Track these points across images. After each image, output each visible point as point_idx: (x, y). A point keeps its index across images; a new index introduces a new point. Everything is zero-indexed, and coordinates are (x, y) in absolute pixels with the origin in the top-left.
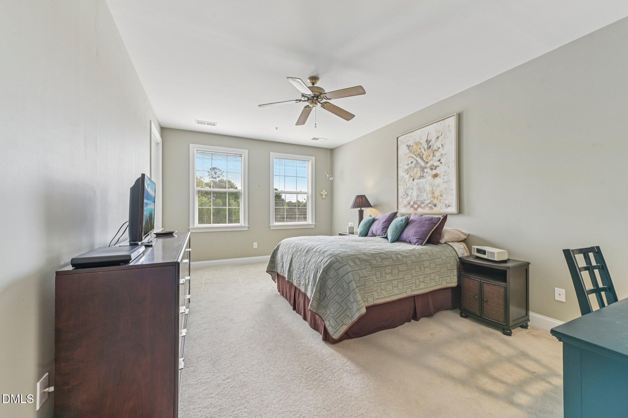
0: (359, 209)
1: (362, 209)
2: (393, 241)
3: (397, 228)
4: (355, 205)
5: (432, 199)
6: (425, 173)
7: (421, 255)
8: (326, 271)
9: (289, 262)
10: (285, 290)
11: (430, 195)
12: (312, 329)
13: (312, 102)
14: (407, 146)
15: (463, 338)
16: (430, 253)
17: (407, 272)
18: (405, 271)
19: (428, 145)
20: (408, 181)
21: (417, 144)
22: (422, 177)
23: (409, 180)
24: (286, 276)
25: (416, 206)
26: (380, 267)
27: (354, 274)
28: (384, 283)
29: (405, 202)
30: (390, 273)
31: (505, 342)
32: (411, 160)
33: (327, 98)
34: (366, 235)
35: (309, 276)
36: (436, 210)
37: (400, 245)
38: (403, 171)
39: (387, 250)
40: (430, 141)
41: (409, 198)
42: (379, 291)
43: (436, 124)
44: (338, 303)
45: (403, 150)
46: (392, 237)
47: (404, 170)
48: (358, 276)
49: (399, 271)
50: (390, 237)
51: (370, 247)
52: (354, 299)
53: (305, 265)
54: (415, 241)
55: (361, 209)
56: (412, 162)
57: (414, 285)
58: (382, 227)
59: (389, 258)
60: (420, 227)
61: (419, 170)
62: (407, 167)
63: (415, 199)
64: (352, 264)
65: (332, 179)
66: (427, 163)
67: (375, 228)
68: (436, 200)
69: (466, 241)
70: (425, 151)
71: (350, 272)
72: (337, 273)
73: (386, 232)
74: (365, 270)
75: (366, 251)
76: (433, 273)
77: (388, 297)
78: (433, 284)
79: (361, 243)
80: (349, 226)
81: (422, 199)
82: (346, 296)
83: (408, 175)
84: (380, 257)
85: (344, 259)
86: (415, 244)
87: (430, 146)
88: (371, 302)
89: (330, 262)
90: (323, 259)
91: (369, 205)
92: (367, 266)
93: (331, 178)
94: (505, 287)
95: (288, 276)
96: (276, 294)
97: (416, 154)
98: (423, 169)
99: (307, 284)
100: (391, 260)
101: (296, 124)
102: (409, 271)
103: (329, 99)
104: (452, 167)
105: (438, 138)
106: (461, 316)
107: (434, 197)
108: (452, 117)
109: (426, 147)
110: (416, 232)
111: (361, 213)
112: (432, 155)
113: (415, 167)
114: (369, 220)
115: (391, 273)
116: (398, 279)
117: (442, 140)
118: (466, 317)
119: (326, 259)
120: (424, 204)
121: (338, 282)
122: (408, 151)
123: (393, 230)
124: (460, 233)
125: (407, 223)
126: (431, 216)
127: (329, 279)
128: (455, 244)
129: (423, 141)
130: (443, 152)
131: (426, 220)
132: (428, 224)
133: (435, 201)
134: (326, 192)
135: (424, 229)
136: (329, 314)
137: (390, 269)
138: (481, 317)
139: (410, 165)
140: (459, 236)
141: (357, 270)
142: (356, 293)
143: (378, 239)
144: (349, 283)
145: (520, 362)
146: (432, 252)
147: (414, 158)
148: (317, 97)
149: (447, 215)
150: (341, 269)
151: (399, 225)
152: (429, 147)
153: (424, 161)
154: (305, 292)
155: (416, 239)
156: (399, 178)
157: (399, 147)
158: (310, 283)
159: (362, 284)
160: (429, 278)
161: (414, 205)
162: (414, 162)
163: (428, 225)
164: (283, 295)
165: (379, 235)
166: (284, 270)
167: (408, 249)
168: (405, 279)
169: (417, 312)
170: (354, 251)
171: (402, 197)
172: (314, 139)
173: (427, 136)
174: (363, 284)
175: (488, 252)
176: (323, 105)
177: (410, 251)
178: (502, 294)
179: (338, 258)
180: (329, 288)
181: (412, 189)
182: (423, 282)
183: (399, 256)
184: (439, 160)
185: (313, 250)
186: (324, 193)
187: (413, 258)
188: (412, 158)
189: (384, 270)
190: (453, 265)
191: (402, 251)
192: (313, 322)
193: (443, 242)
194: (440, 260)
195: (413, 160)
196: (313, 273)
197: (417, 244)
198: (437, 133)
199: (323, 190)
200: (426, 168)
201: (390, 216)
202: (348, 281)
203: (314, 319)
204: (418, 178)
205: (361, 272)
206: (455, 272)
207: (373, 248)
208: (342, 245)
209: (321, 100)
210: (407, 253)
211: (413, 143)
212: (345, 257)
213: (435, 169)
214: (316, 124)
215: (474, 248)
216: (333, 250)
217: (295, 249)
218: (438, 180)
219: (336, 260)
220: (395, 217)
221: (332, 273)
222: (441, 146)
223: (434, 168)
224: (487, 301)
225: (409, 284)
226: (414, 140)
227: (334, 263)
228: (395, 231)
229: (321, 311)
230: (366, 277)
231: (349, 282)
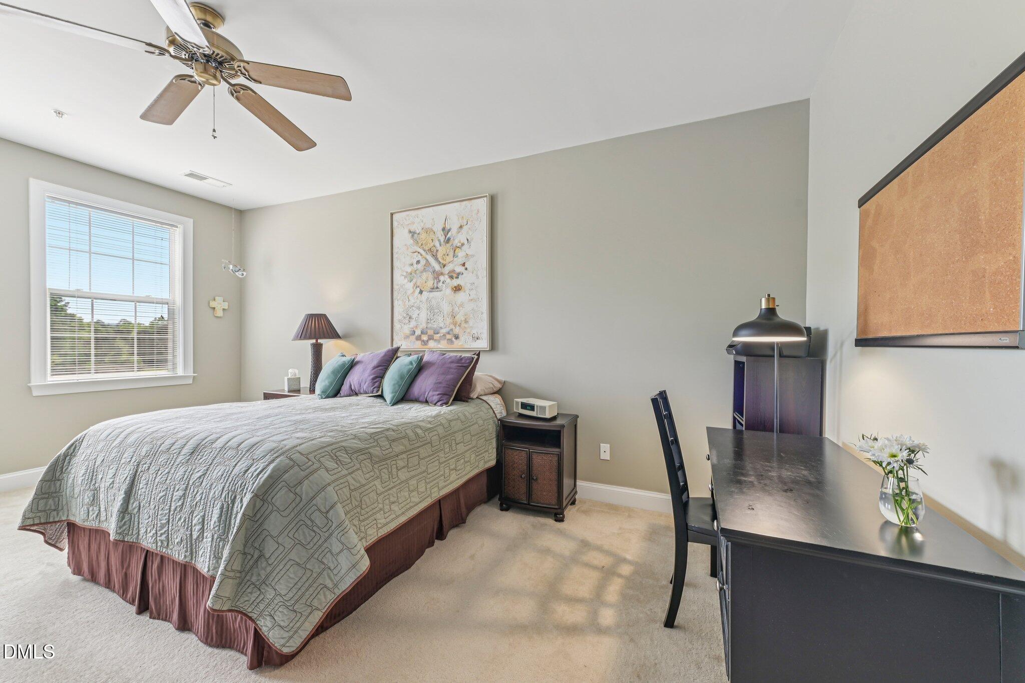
0: (314, 341)
1: (319, 341)
2: (396, 403)
3: (402, 377)
4: (304, 334)
5: (452, 327)
6: (441, 282)
7: (451, 423)
8: (263, 496)
9: (124, 487)
10: (103, 565)
11: (449, 321)
12: (210, 650)
13: (205, 71)
14: (410, 232)
15: (514, 546)
16: (462, 418)
17: (432, 457)
18: (429, 456)
19: (446, 237)
20: (412, 293)
21: (428, 231)
22: (435, 289)
23: (414, 292)
24: (111, 527)
25: (425, 338)
26: (389, 458)
27: (337, 488)
28: (394, 490)
29: (407, 330)
30: (404, 467)
31: (561, 533)
32: (417, 257)
33: (249, 76)
34: (336, 393)
35: (204, 516)
36: (458, 344)
37: (410, 409)
38: (403, 275)
39: (395, 422)
40: (449, 230)
41: (413, 324)
42: (387, 508)
43: (459, 203)
44: (298, 564)
45: (402, 238)
46: (393, 394)
47: (405, 274)
48: (346, 490)
49: (420, 459)
50: (388, 396)
51: (363, 421)
52: (342, 544)
53: (187, 487)
54: (436, 398)
55: (317, 341)
56: (418, 262)
57: (442, 478)
58: (372, 377)
59: (404, 438)
60: (443, 374)
61: (430, 276)
62: (409, 270)
63: (424, 325)
64: (331, 464)
65: (243, 275)
66: (444, 266)
67: (356, 379)
68: (458, 328)
69: (501, 391)
70: (440, 245)
71: (329, 484)
72: (296, 494)
73: (380, 386)
74: (360, 472)
75: (356, 430)
76: (468, 450)
77: (403, 513)
78: (468, 468)
79: (337, 413)
80: (290, 376)
81: (435, 326)
82: (320, 542)
83: (412, 284)
84: (387, 438)
85: (311, 456)
86: (435, 404)
87: (449, 239)
88: (374, 536)
89: (273, 471)
90: (252, 465)
91: (333, 334)
92: (363, 462)
93: (241, 273)
94: (558, 454)
95: (120, 528)
96: (66, 583)
97: (427, 248)
98: (437, 275)
99: (195, 537)
100: (405, 441)
101: (144, 117)
102: (435, 456)
103: (255, 81)
104: (482, 277)
105: (461, 227)
106: (502, 510)
107: (455, 324)
108: (482, 199)
109: (442, 239)
110: (437, 383)
111: (317, 351)
112: (451, 254)
113: (424, 270)
114: (343, 365)
115: (407, 466)
116: (418, 475)
117: (468, 233)
118: (507, 510)
119: (261, 466)
120: (438, 335)
121: (299, 513)
122: (412, 241)
123: (396, 382)
124: (493, 380)
125: (420, 368)
126: (459, 354)
127: (271, 512)
128: (489, 398)
129: (438, 228)
130: (469, 253)
131: (452, 362)
132: (455, 369)
133: (457, 330)
134: (226, 303)
135: (450, 377)
136: (272, 600)
137: (404, 458)
138: (529, 504)
139: (415, 266)
140: (494, 385)
141: (346, 476)
142: (345, 530)
143: (364, 400)
144: (328, 512)
145: (585, 558)
146: (465, 415)
147: (421, 255)
148: (221, 63)
149: (479, 353)
150: (306, 482)
151: (405, 371)
152: (448, 241)
153: (440, 263)
154: (188, 559)
155: (438, 394)
156: (395, 287)
157: (395, 231)
158: (208, 534)
159: (355, 503)
160: (462, 461)
161: (422, 335)
162: (423, 262)
163: (455, 371)
164: (93, 578)
165: (366, 393)
166: (102, 509)
167: (430, 414)
168: (430, 471)
169: (444, 525)
170: (332, 434)
171: (400, 321)
172: (191, 175)
173: (444, 222)
174: (357, 504)
175: (537, 406)
176: (237, 91)
177: (434, 417)
178: (555, 464)
179: (296, 456)
180: (271, 536)
181: (419, 308)
182: (455, 469)
183: (419, 431)
184: (464, 265)
185: (214, 446)
186: (220, 304)
187: (440, 430)
188: (419, 255)
189: (394, 462)
190: (491, 430)
191: (421, 419)
192: (214, 631)
193: (475, 397)
194: (476, 426)
195: (420, 258)
196: (219, 506)
197: (439, 403)
198: (460, 219)
199: (217, 298)
200: (442, 274)
201: (385, 355)
202: (325, 508)
203: (217, 623)
204: (429, 289)
205: (354, 479)
206: (494, 443)
207: (367, 420)
208: (296, 422)
209: (233, 76)
210: (430, 422)
211: (420, 229)
212: (314, 451)
213: (457, 278)
214: (214, 131)
215: (517, 403)
216: (279, 438)
217: (144, 450)
218: (461, 296)
219: (292, 463)
220: (395, 357)
221: (281, 497)
222: (466, 242)
223: (455, 275)
224: (536, 479)
225: (435, 480)
226: (422, 225)
227: (286, 472)
228: (398, 382)
229: (247, 599)
230: (364, 485)
231: (328, 508)
